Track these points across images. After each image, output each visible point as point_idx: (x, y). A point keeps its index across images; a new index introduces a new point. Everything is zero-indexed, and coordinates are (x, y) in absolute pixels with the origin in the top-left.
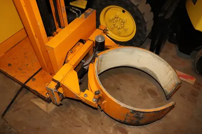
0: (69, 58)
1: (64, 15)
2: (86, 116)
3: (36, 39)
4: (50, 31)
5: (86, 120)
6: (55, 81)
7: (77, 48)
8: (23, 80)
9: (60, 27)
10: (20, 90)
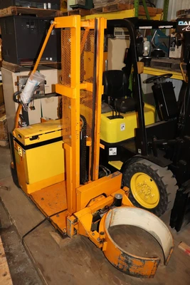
0: (90, 205)
1: (96, 172)
2: (90, 259)
3: (71, 184)
4: (83, 181)
5: (89, 262)
6: (75, 216)
7: (99, 199)
8: (49, 214)
9: (92, 180)
10: (44, 221)
